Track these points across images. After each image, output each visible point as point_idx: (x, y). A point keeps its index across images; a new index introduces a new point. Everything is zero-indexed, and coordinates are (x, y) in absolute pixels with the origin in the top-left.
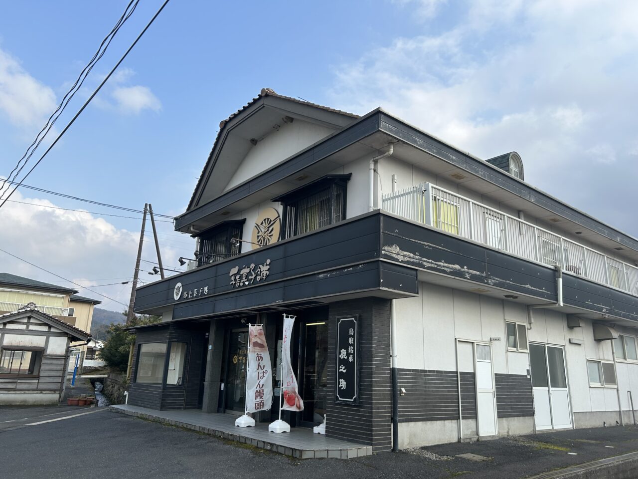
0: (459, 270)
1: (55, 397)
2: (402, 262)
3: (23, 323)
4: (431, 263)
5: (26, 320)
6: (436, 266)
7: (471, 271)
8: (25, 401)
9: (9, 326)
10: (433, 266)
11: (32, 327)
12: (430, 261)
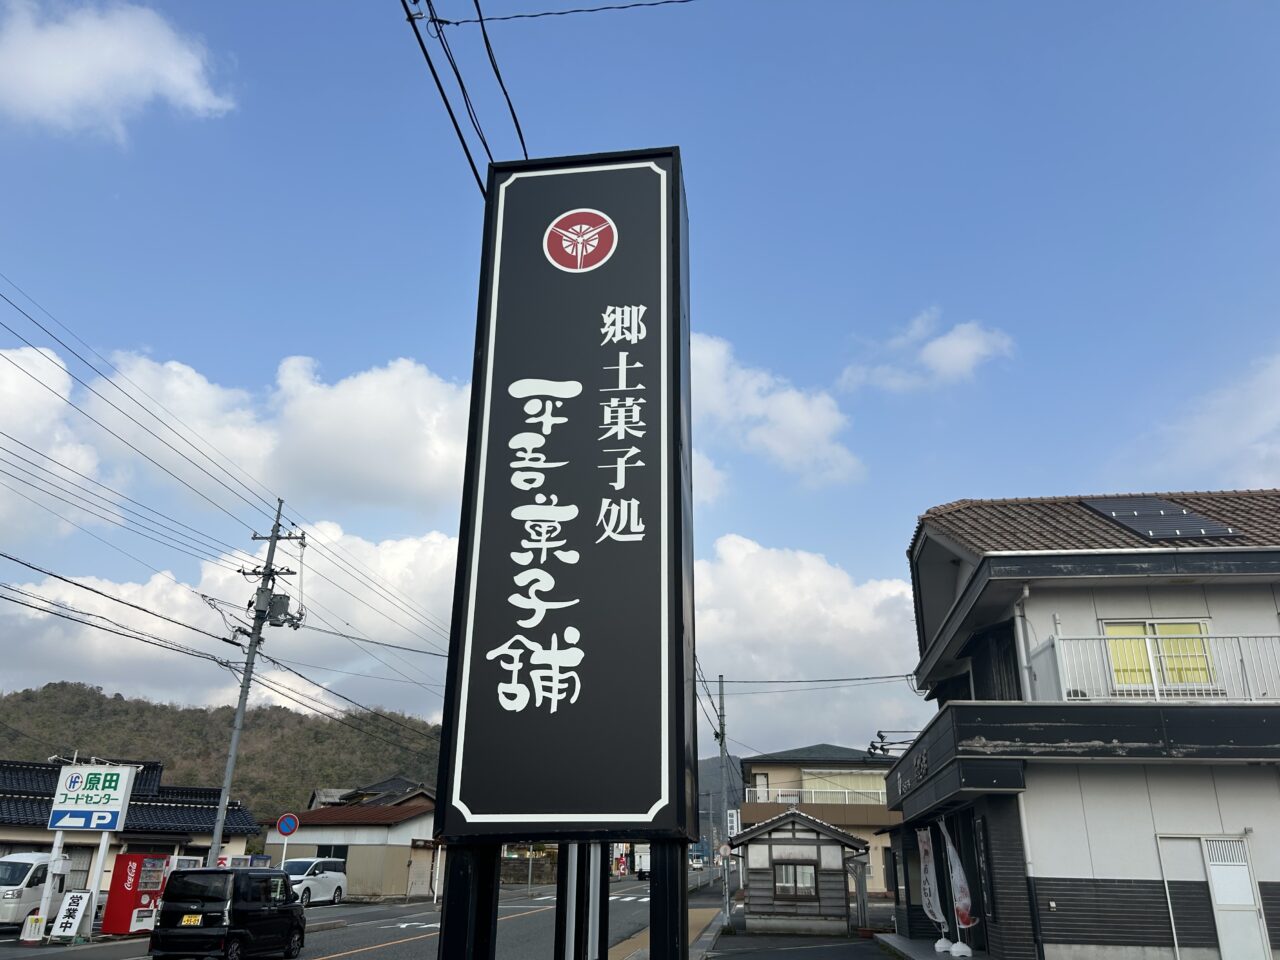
0: (1102, 747)
1: (842, 925)
2: (992, 754)
3: (788, 831)
4: (1045, 746)
5: (790, 827)
6: (1053, 749)
7: (1126, 745)
8: (810, 930)
9: (775, 835)
10: (1048, 749)
11: (799, 835)
12: (1042, 744)
